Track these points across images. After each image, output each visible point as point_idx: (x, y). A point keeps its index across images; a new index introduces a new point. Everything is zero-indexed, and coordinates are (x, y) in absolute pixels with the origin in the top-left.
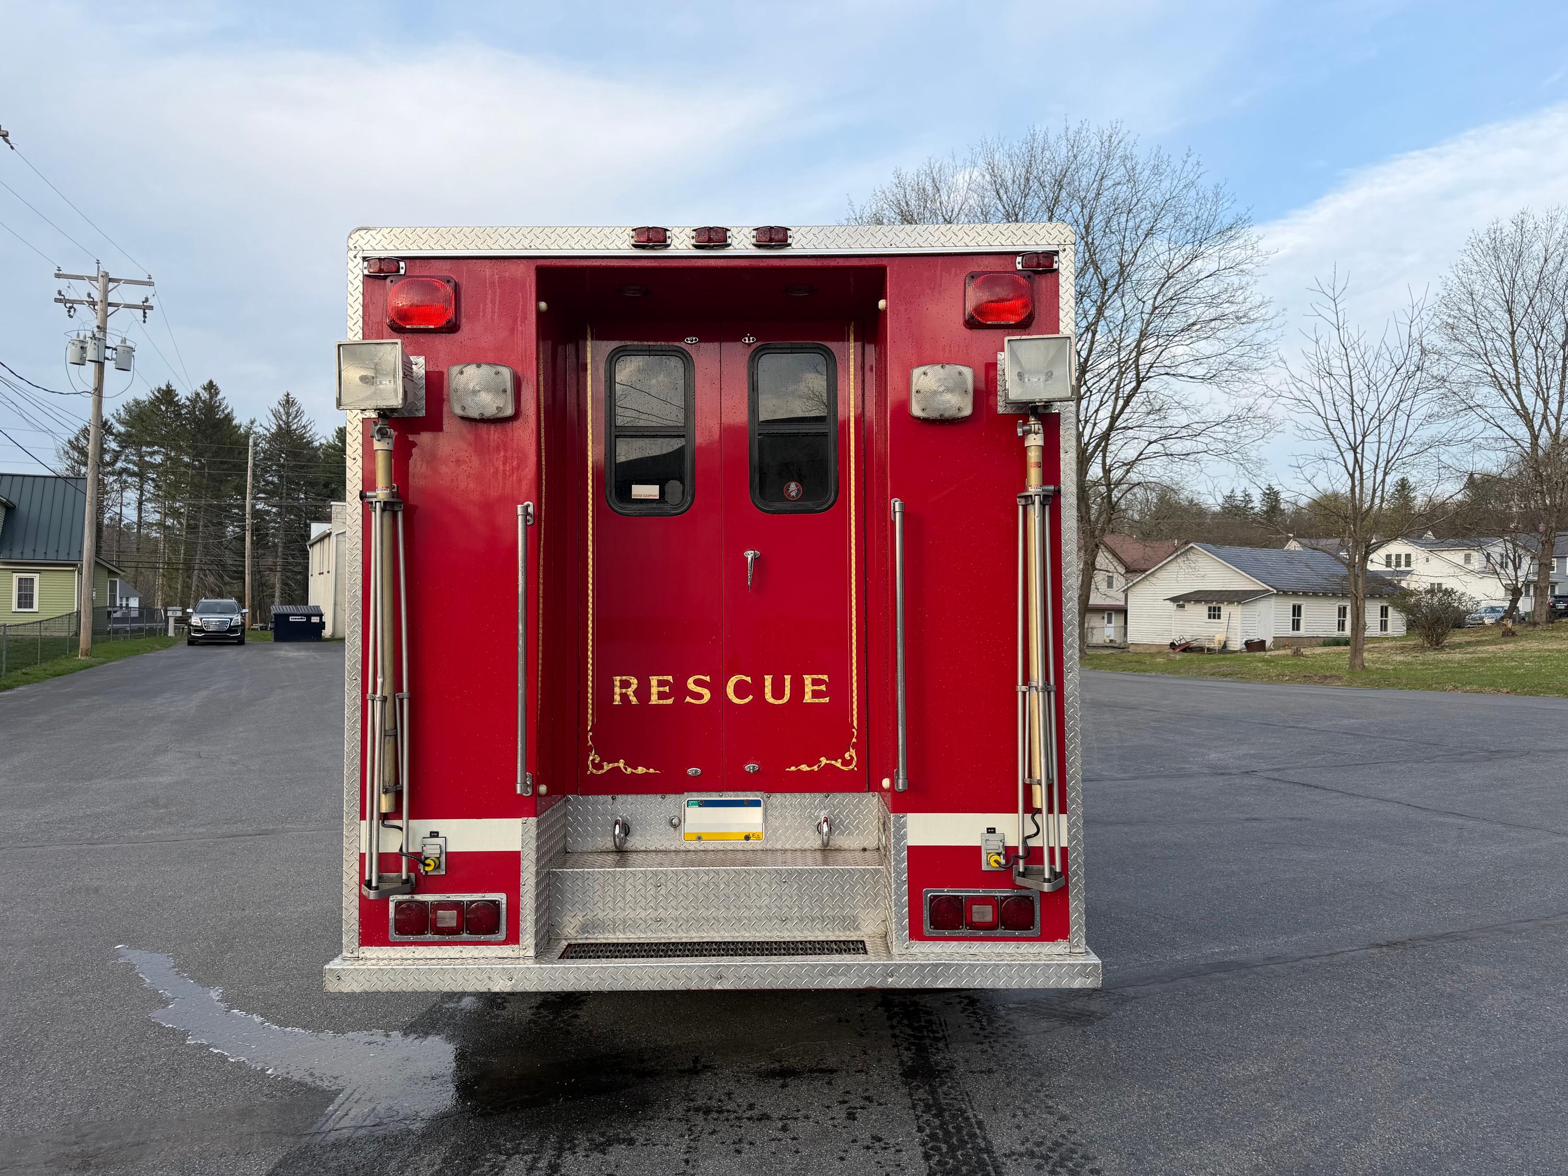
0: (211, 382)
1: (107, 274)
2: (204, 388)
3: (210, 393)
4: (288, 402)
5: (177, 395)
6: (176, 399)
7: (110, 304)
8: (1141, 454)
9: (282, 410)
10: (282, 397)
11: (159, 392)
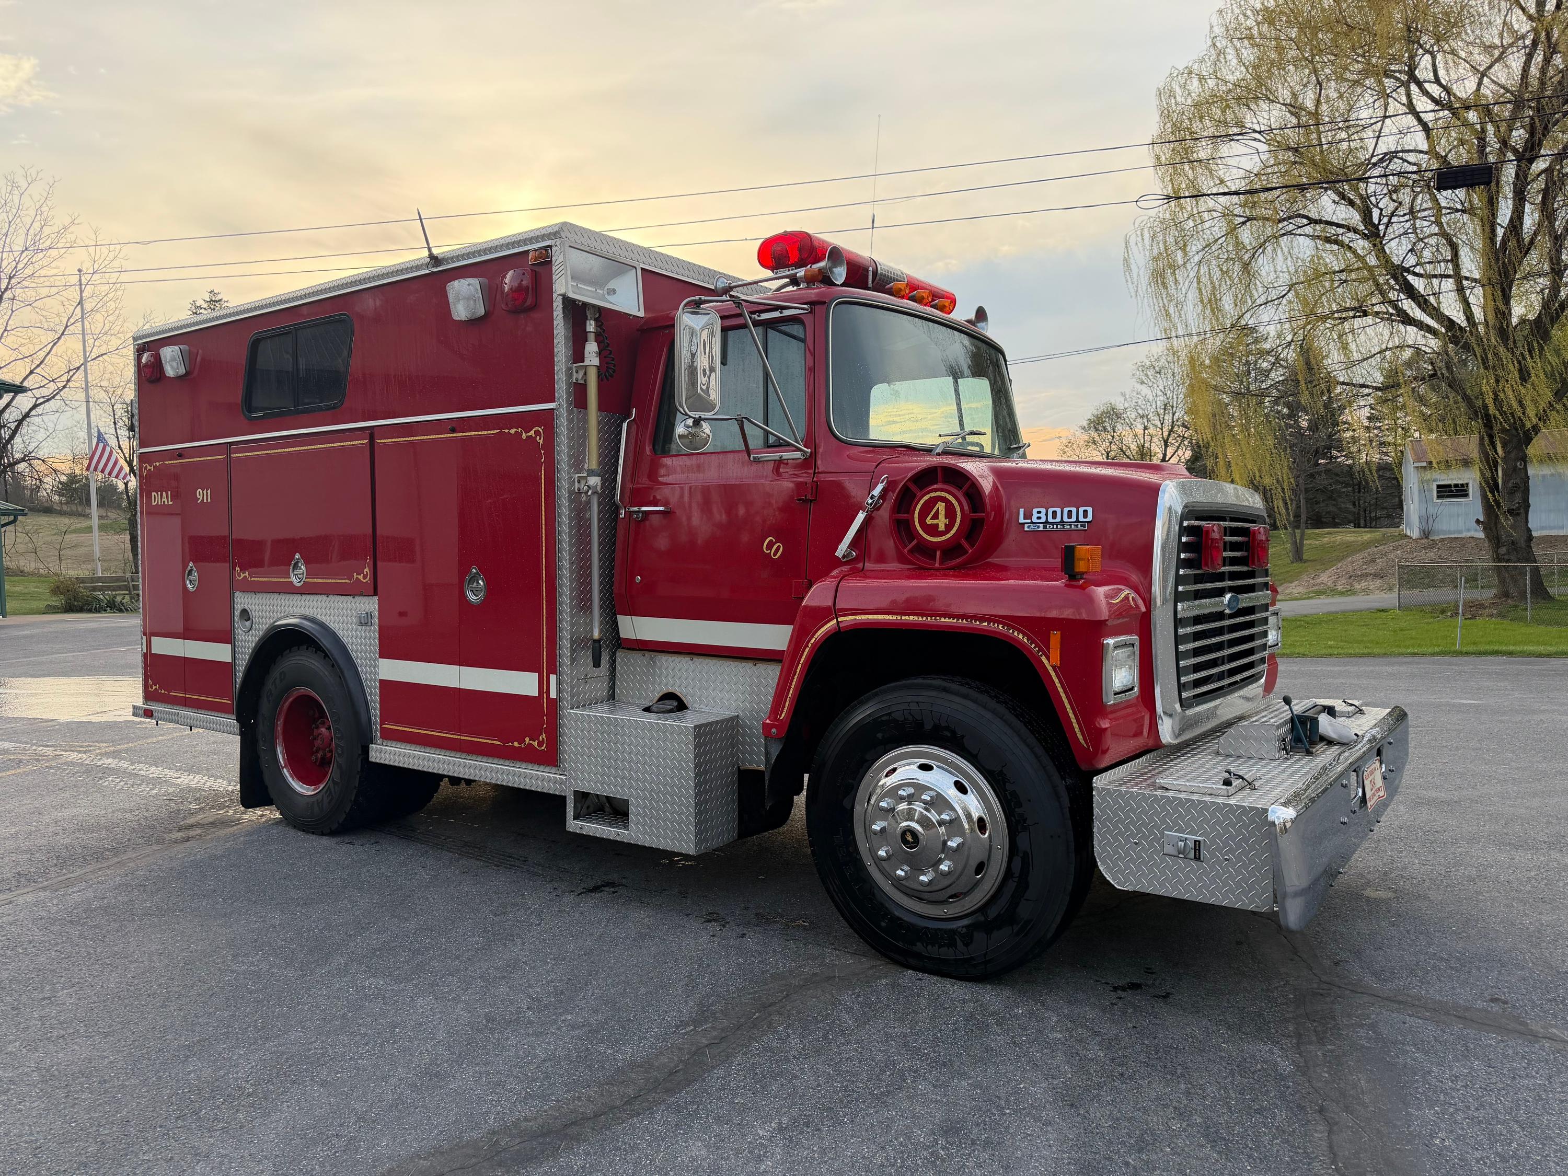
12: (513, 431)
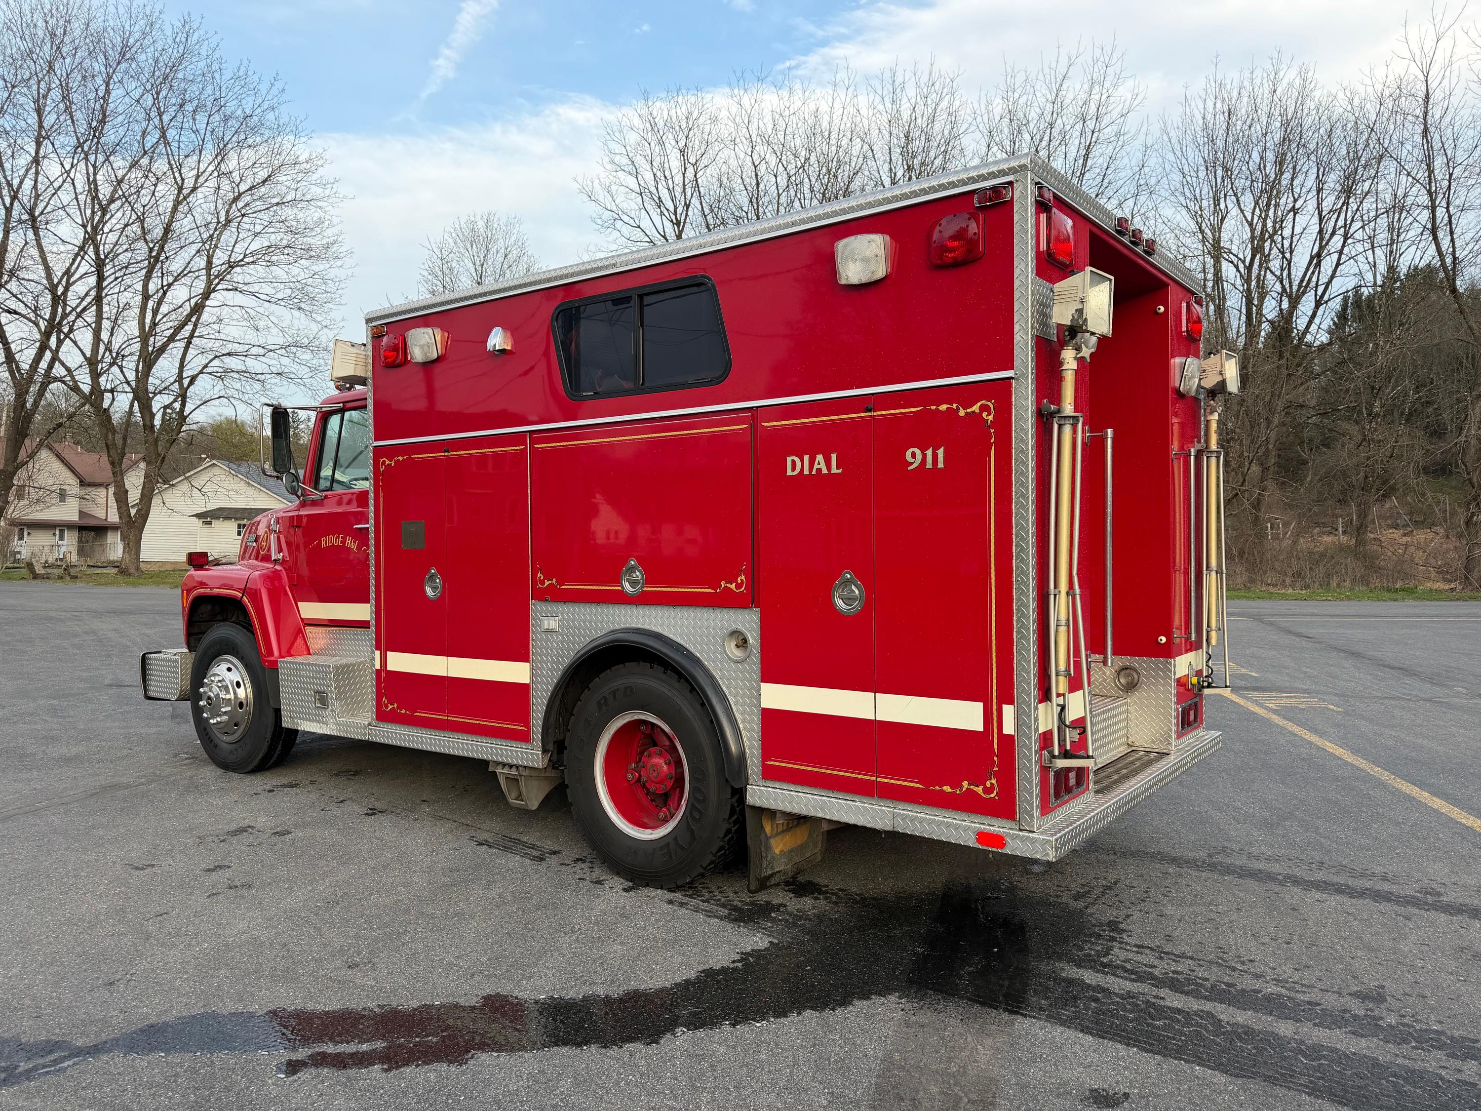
8: (206, 366)
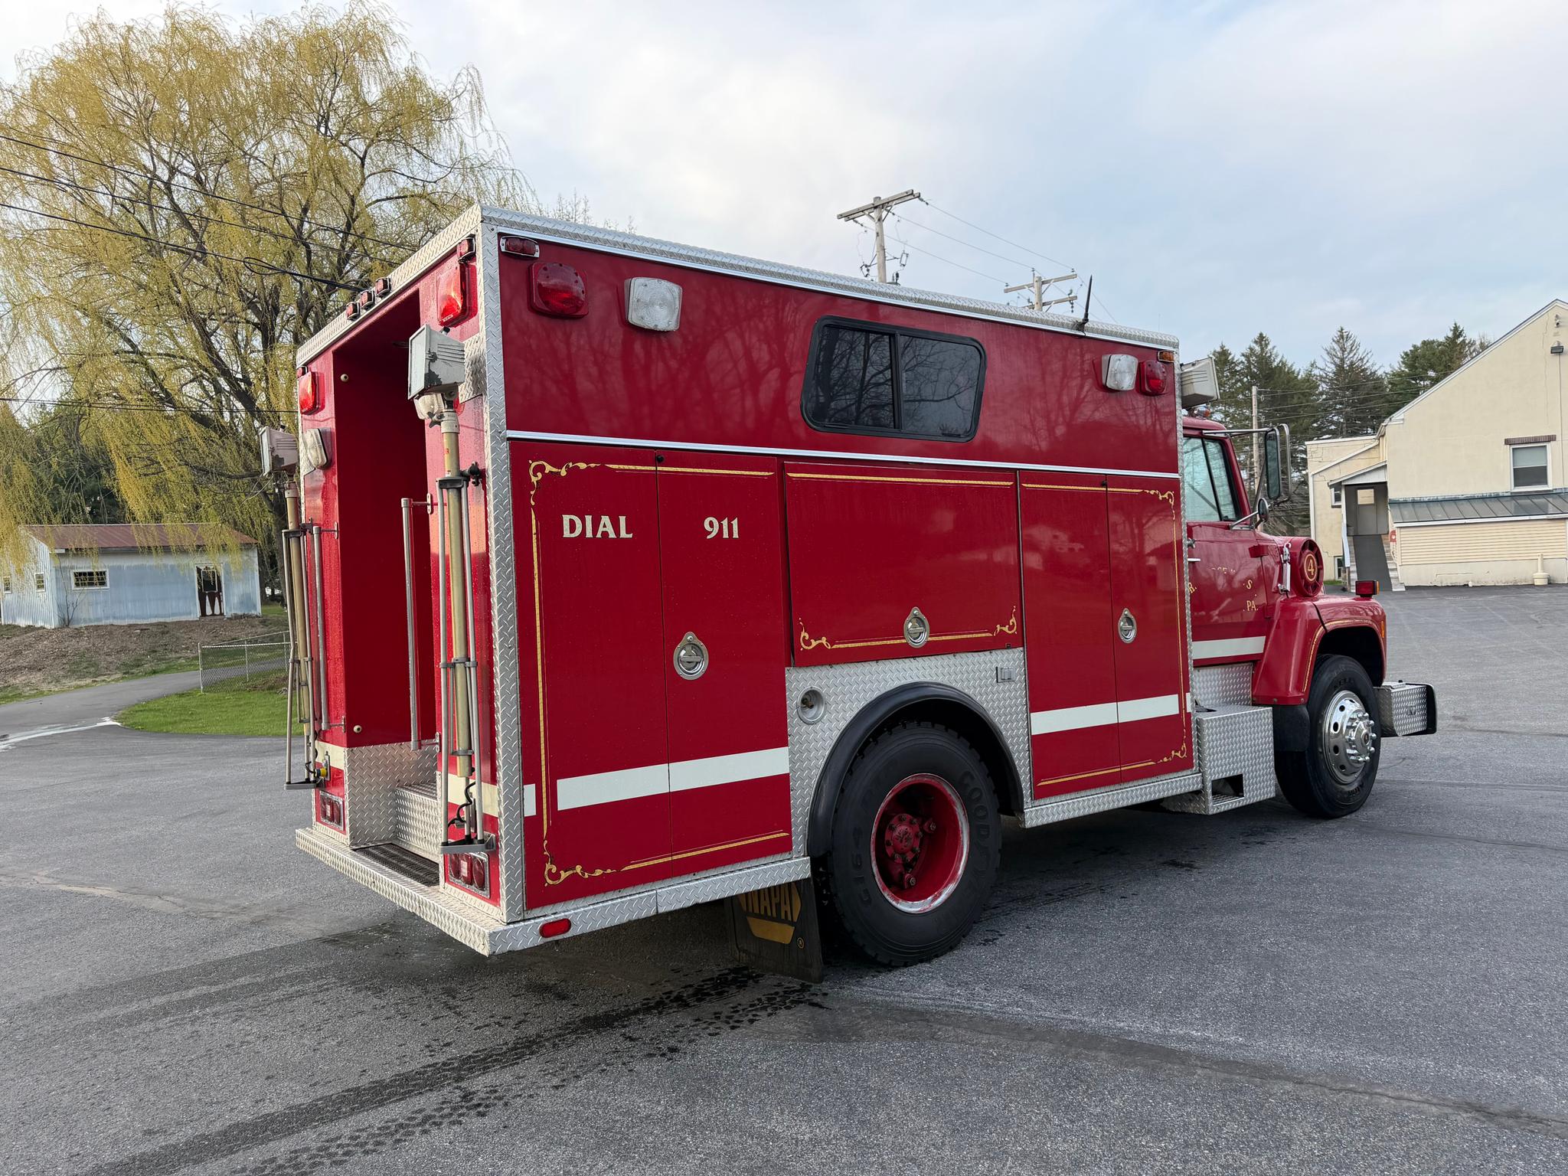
0: (1261, 335)
1: (1040, 278)
2: (1256, 342)
3: (1261, 345)
4: (1342, 337)
5: (1230, 354)
6: (1230, 358)
7: (1044, 304)
9: (1336, 346)
10: (1336, 334)
11: (1214, 355)
12: (1152, 492)
